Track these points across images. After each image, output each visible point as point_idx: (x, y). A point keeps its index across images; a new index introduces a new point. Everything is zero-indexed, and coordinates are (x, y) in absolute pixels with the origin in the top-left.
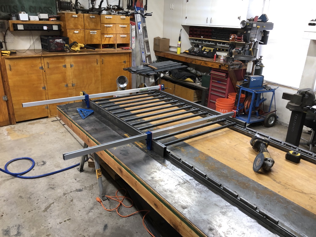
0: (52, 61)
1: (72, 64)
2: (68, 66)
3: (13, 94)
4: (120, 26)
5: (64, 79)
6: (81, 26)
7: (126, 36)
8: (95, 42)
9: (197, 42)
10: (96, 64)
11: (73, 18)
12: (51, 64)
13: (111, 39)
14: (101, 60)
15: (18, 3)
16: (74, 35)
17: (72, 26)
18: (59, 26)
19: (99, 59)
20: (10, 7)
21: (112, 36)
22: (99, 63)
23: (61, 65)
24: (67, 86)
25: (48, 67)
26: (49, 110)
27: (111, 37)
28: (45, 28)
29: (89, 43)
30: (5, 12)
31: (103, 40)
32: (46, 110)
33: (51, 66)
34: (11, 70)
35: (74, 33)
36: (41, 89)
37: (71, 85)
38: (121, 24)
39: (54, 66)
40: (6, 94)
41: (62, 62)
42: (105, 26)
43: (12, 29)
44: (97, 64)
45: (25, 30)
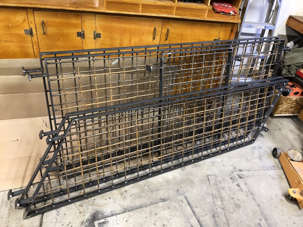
0: (53, 20)
1: (99, 31)
12: (50, 26)
19: (159, 29)
22: (157, 38)
23: (73, 31)
25: (45, 33)
33: (50, 30)
39: (58, 31)
41: (75, 26)
44: (154, 38)
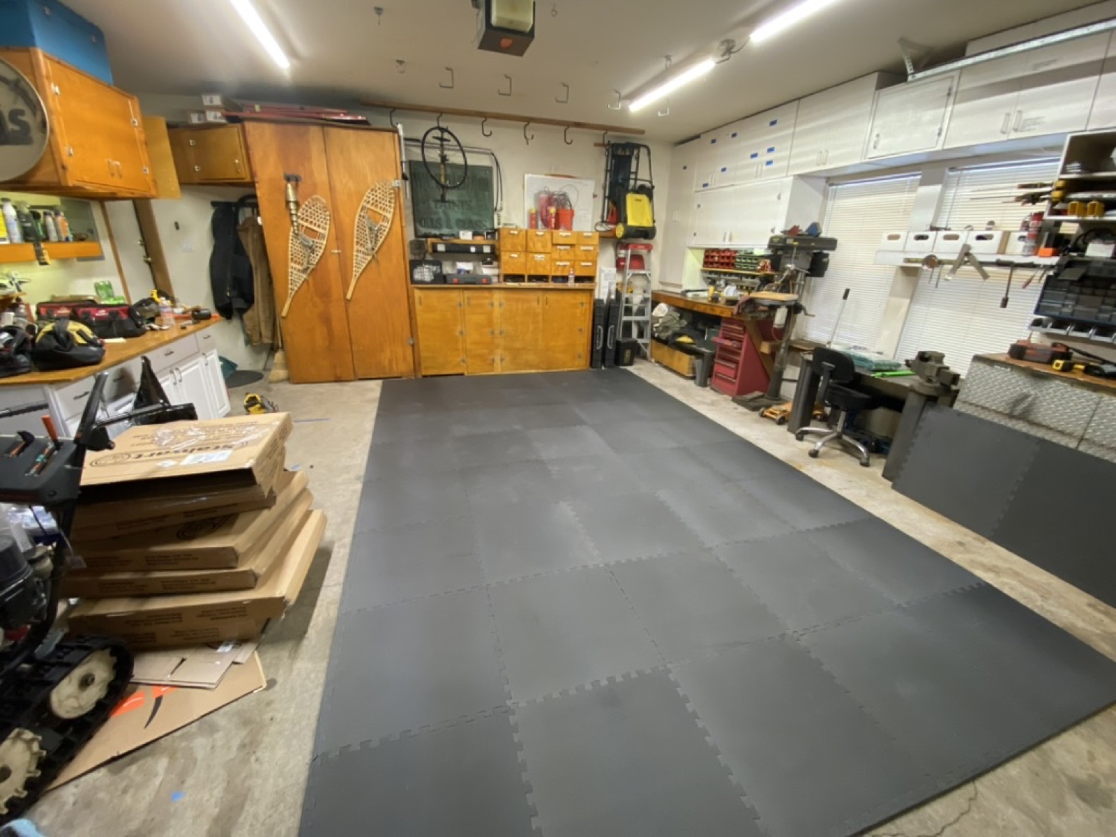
0: (474, 295)
1: (503, 301)
2: (496, 303)
3: (421, 335)
4: (583, 248)
5: (490, 323)
6: (522, 247)
7: (590, 264)
8: (541, 272)
9: (713, 276)
10: (536, 304)
11: (510, 236)
12: (472, 299)
13: (567, 268)
14: (545, 298)
15: (442, 215)
16: (510, 260)
17: (509, 246)
18: (493, 247)
19: (541, 297)
20: (432, 220)
21: (568, 263)
22: (541, 303)
23: (487, 302)
24: (493, 333)
25: (469, 304)
26: (465, 366)
27: (565, 266)
28: (473, 249)
29: (532, 273)
30: (424, 227)
31: (553, 269)
32: (462, 364)
33: (473, 302)
34: (420, 303)
35: (511, 257)
36: (458, 334)
37: (499, 332)
38: (584, 245)
39: (477, 302)
40: (412, 336)
41: (486, 298)
42: (558, 247)
43: (430, 250)
44: (538, 303)
45: (447, 251)
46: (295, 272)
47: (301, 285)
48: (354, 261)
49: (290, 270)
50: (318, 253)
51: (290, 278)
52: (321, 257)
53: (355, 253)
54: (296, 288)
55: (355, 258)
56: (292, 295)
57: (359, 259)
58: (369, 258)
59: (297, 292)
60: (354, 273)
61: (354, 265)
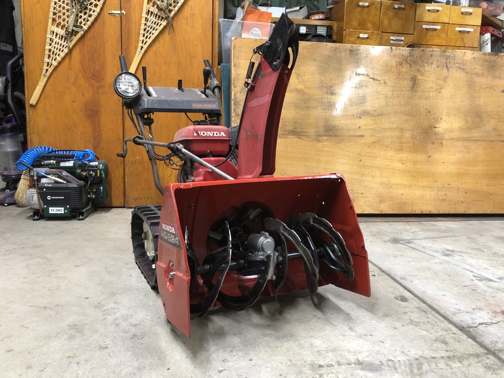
4: (458, 29)
6: (374, 24)
16: (358, 42)
17: (355, 23)
18: (329, 28)
28: (303, 30)
35: (359, 37)
38: (461, 25)
42: (424, 26)
46: (57, 40)
47: (63, 59)
48: (143, 27)
49: (49, 36)
50: (91, 13)
51: (47, 47)
52: (96, 19)
53: (144, 15)
54: (55, 63)
55: (143, 22)
56: (48, 74)
57: (148, 24)
58: (164, 23)
59: (56, 68)
60: (140, 44)
61: (142, 32)
